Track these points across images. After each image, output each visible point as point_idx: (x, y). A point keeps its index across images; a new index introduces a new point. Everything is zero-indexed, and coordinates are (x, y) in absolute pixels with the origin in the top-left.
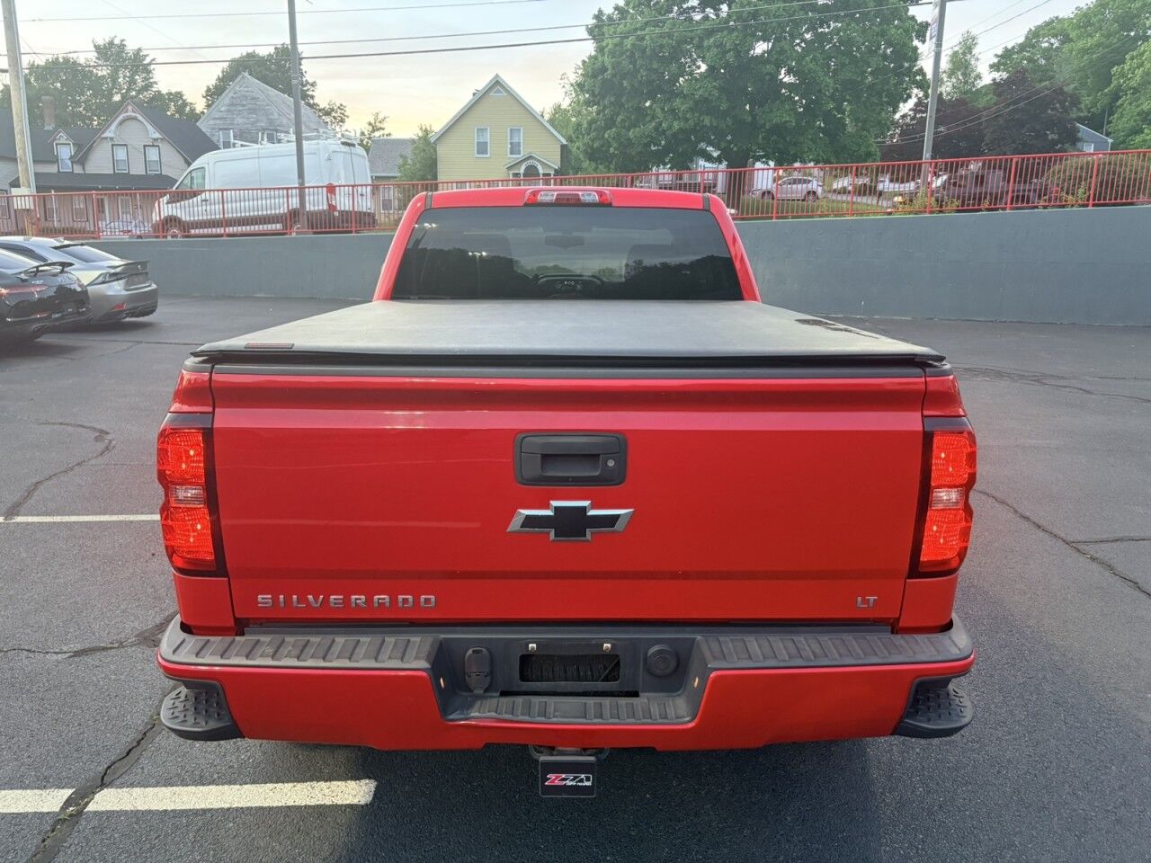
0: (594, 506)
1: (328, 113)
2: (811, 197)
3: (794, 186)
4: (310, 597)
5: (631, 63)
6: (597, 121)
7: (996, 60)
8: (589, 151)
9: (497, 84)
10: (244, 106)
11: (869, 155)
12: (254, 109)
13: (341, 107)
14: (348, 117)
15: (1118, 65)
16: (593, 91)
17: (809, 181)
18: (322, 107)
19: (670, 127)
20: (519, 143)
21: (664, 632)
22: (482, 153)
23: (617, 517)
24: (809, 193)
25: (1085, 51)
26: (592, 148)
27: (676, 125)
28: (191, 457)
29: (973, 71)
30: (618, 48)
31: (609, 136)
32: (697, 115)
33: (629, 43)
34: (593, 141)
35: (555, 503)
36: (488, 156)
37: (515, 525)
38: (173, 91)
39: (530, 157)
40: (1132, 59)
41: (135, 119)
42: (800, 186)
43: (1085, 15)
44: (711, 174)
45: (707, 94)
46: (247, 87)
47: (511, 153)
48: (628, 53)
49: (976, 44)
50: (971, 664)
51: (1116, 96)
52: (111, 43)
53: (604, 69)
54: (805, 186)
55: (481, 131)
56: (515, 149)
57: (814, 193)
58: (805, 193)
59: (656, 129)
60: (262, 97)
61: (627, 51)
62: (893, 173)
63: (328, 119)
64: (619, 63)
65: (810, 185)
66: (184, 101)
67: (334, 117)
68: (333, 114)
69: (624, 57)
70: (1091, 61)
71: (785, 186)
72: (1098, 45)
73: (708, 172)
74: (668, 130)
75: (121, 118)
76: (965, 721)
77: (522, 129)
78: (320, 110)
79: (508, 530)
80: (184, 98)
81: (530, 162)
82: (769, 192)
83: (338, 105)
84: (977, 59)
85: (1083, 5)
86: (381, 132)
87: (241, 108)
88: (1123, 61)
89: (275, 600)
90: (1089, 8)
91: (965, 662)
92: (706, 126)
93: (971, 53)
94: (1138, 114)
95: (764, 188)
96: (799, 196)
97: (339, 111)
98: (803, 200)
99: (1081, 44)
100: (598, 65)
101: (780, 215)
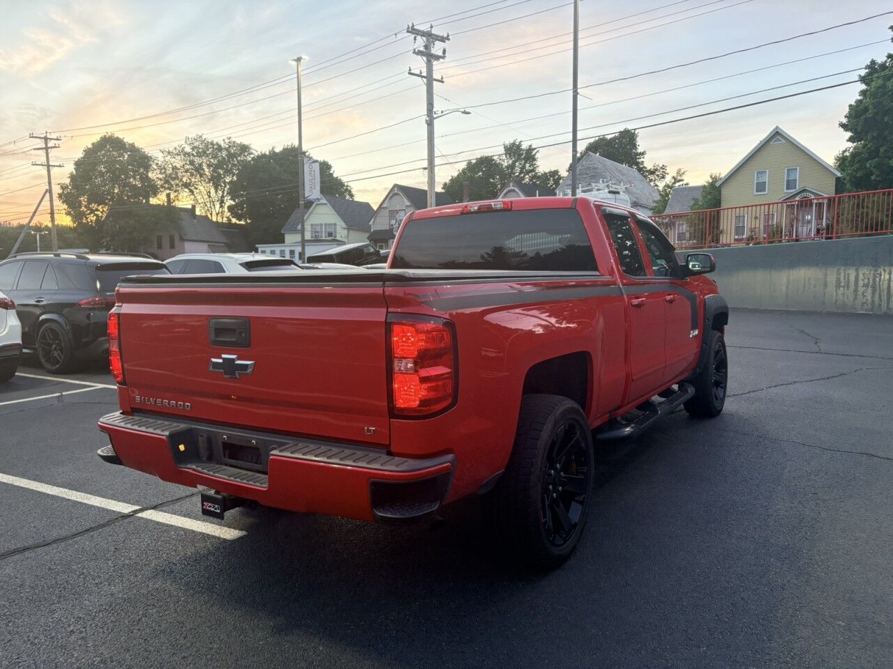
0: (237, 359)
1: (652, 172)
4: (151, 399)
6: (862, 153)
8: (853, 179)
9: (777, 134)
10: (588, 174)
12: (593, 176)
13: (663, 167)
14: (668, 174)
16: (856, 130)
18: (648, 169)
20: (796, 180)
22: (761, 191)
23: (247, 365)
26: (855, 177)
30: (880, 90)
31: (871, 166)
34: (856, 171)
35: (223, 356)
36: (766, 192)
37: (210, 367)
38: (553, 170)
39: (804, 191)
41: (513, 191)
46: (591, 161)
47: (788, 188)
52: (514, 144)
53: (866, 109)
55: (761, 173)
56: (790, 184)
60: (600, 166)
63: (652, 177)
64: (881, 103)
66: (559, 176)
67: (658, 176)
68: (657, 173)
75: (505, 191)
77: (798, 168)
78: (647, 171)
80: (559, 174)
81: (805, 194)
83: (661, 166)
86: (681, 183)
87: (585, 176)
89: (141, 399)
97: (661, 170)
100: (862, 107)
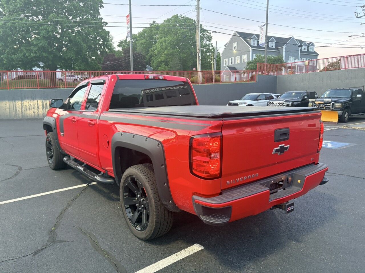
0: (285, 145)
2: (76, 81)
3: (70, 77)
4: (237, 179)
5: (10, 31)
7: (119, 44)
11: (99, 68)
15: (151, 48)
17: (75, 76)
19: (30, 56)
21: (289, 173)
23: (288, 147)
24: (75, 80)
25: (142, 44)
27: (32, 55)
28: (214, 145)
29: (113, 46)
32: (40, 52)
33: (9, 24)
35: (280, 145)
37: (273, 152)
40: (154, 47)
42: (71, 77)
43: (140, 34)
44: (39, 73)
45: (43, 45)
48: (9, 28)
49: (113, 39)
50: (328, 169)
51: (151, 56)
54: (73, 77)
57: (77, 80)
58: (73, 80)
59: (24, 56)
61: (8, 27)
62: (94, 75)
64: (5, 31)
65: (75, 77)
69: (7, 29)
70: (144, 46)
71: (66, 77)
72: (145, 42)
73: (37, 72)
74: (28, 56)
76: (328, 180)
79: (272, 154)
82: (61, 79)
84: (113, 43)
85: (139, 32)
88: (152, 47)
89: (230, 182)
90: (141, 33)
91: (327, 168)
92: (44, 56)
93: (111, 41)
94: (158, 62)
95: (59, 78)
96: (72, 81)
98: (73, 82)
99: (140, 42)
101: (68, 87)
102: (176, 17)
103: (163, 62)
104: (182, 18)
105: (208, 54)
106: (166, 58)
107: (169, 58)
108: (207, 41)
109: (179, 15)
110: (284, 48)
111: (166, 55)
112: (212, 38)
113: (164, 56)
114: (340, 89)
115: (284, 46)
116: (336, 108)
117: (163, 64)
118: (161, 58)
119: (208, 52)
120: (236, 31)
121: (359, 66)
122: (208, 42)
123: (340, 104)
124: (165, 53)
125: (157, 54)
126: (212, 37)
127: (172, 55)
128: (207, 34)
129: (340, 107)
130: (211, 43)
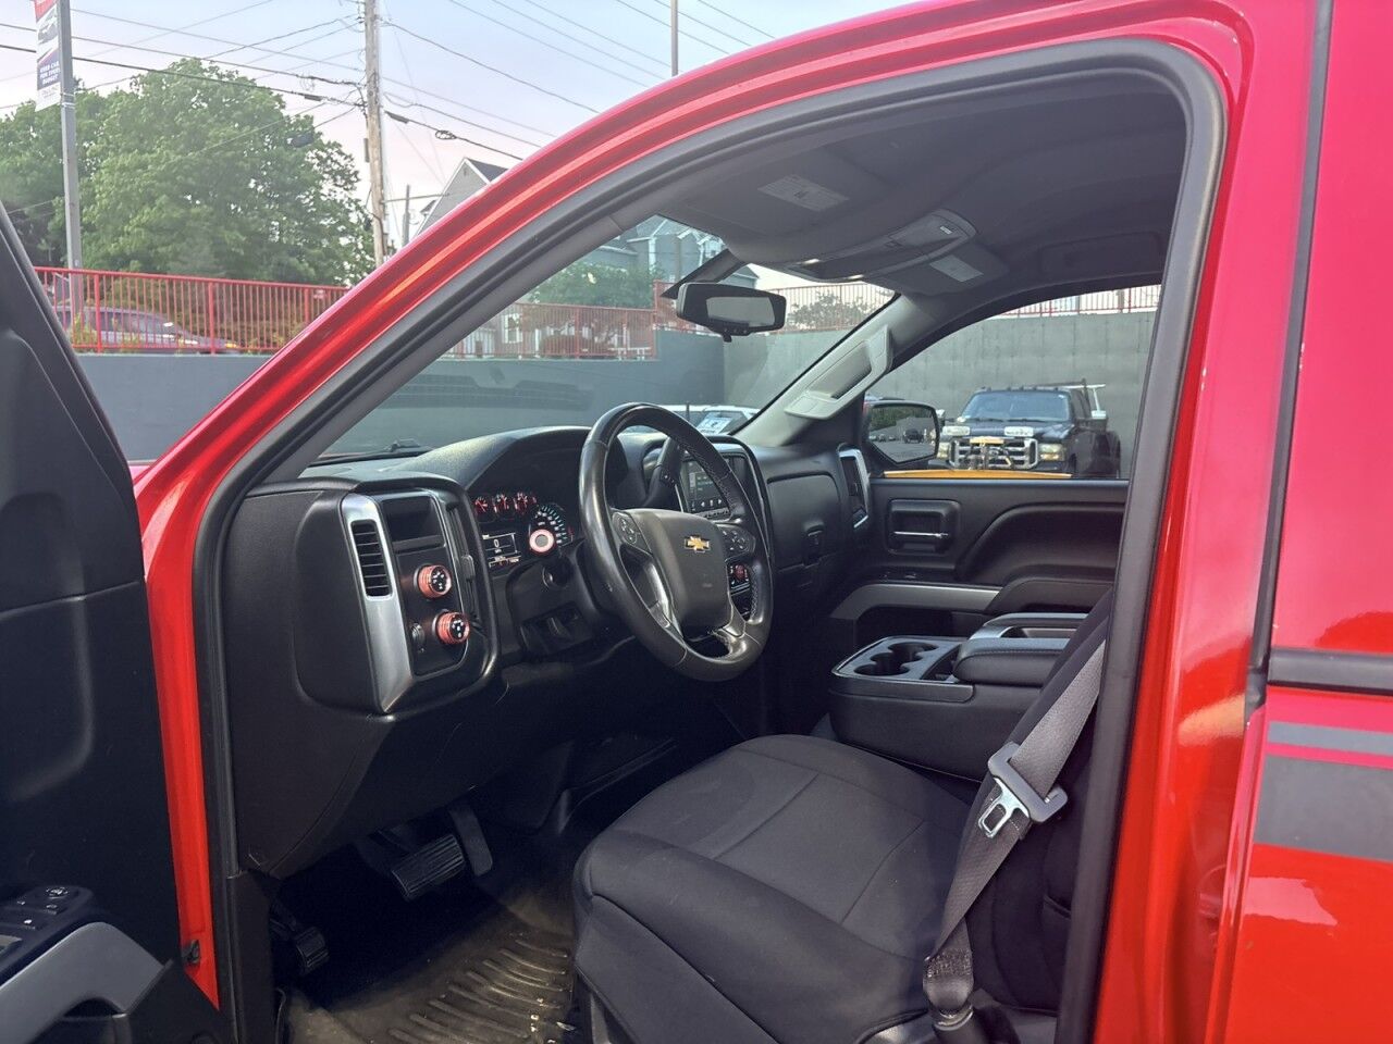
102: (191, 68)
103: (134, 256)
104: (221, 76)
105: (344, 241)
106: (144, 242)
107: (163, 245)
108: (336, 185)
109: (205, 65)
110: (650, 243)
111: (148, 227)
112: (359, 176)
113: (139, 233)
114: (1022, 389)
115: (649, 235)
116: (1045, 461)
117: (135, 264)
118: (121, 238)
119: (344, 234)
120: (470, 160)
121: (1132, 305)
122: (338, 190)
123: (1055, 448)
124: (145, 219)
125: (100, 222)
126: (356, 173)
127: (178, 230)
128: (336, 157)
129: (1056, 457)
130: (354, 195)
